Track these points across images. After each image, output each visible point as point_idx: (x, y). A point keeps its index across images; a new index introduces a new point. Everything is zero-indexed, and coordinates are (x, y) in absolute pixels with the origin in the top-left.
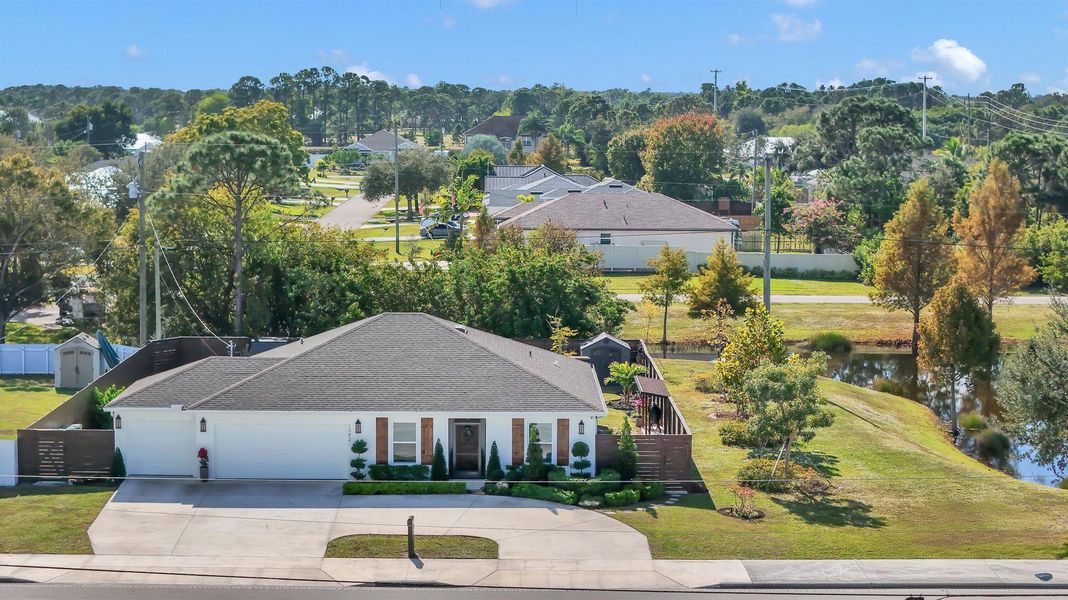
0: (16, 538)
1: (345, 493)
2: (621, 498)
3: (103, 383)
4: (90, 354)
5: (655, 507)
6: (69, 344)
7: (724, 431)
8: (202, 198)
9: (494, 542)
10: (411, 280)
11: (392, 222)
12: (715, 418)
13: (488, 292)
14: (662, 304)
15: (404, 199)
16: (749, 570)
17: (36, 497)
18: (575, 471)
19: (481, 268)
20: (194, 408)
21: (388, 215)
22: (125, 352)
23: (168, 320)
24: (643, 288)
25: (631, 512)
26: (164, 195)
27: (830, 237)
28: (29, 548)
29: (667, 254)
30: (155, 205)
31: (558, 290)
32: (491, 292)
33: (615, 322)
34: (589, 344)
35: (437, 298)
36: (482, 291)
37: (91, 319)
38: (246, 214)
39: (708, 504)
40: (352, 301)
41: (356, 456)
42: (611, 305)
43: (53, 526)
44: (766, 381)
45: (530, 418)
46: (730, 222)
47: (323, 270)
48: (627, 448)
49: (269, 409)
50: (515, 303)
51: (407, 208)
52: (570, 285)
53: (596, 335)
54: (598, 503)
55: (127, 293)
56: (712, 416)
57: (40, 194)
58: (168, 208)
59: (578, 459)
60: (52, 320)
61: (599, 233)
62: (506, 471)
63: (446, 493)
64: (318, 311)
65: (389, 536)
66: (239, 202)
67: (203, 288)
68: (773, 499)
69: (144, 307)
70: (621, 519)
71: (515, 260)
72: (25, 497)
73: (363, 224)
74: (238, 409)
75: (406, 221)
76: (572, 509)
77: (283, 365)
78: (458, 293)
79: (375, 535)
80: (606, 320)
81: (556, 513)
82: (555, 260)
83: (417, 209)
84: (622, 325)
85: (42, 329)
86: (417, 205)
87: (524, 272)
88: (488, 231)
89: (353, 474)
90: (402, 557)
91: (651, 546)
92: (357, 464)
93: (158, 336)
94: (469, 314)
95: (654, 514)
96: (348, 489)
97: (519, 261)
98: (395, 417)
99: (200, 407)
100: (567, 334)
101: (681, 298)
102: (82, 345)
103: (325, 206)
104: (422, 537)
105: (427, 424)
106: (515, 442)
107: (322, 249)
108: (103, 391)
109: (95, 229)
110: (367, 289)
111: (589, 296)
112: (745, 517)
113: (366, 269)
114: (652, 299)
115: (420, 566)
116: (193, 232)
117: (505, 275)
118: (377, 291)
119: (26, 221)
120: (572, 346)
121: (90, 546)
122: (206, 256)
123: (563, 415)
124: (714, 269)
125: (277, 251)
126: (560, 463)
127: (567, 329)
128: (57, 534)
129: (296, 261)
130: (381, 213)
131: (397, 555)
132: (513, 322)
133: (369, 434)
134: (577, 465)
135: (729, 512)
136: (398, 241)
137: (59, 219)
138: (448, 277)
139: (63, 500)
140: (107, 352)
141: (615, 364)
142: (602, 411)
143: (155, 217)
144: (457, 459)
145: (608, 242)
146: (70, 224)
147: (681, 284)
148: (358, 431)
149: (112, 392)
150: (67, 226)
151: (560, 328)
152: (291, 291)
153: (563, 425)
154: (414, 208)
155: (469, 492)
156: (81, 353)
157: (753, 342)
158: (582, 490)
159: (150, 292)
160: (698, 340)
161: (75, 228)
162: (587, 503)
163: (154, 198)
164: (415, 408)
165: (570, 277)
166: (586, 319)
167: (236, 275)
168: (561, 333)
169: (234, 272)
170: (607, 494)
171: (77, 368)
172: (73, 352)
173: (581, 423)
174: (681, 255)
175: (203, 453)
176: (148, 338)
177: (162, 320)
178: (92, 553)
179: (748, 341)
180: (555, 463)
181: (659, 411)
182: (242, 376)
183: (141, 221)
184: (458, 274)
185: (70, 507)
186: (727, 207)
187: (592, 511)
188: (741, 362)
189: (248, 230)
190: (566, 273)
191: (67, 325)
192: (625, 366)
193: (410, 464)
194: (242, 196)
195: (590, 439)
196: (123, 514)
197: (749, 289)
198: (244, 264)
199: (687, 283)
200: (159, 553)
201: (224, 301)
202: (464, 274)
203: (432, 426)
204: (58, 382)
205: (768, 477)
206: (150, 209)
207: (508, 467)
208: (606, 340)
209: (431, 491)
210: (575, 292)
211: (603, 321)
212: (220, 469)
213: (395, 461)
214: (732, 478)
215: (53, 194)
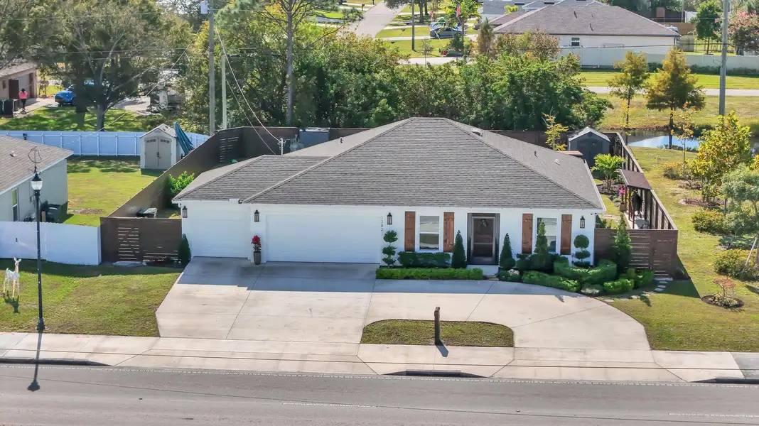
0: (94, 319)
1: (377, 278)
2: (618, 286)
3: (176, 170)
4: (168, 142)
5: (648, 295)
6: (152, 133)
7: (696, 219)
8: (259, 13)
9: (510, 330)
10: (429, 81)
11: (408, 24)
12: (684, 203)
13: (492, 91)
14: (625, 97)
15: (417, 7)
16: (739, 362)
17: (115, 277)
18: (576, 260)
19: (485, 71)
20: (249, 202)
21: (405, 19)
22: (198, 140)
23: (232, 113)
24: (611, 84)
25: (628, 300)
26: (229, 11)
27: (752, 42)
28: (105, 329)
29: (630, 58)
30: (223, 19)
31: (551, 91)
32: (494, 91)
33: (596, 117)
34: (576, 137)
35: (450, 95)
36: (486, 90)
37: (174, 109)
38: (296, 26)
39: (692, 292)
40: (382, 97)
41: (387, 244)
42: (592, 103)
43: (126, 307)
44: (744, 184)
45: (538, 213)
46: (671, 28)
47: (357, 71)
48: (622, 242)
49: (314, 203)
50: (514, 102)
51: (419, 13)
52: (560, 87)
53: (581, 128)
54: (598, 291)
55: (201, 89)
56: (682, 202)
57: (132, 9)
58: (234, 22)
59: (579, 250)
60: (144, 107)
61: (571, 37)
62: (517, 259)
63: (465, 279)
64: (353, 105)
65: (417, 321)
66: (290, 17)
67: (262, 85)
68: (748, 287)
69: (213, 101)
70: (619, 307)
71: (515, 66)
72: (106, 277)
73: (386, 26)
74: (287, 203)
75: (418, 23)
76: (576, 297)
77: (325, 163)
78: (467, 91)
79: (404, 321)
80: (589, 115)
81: (562, 300)
82: (546, 66)
83: (426, 14)
84: (601, 120)
85: (136, 115)
86: (426, 11)
87: (522, 76)
88: (489, 38)
89: (385, 260)
90: (428, 344)
91: (649, 337)
92: (388, 251)
93: (224, 126)
94: (476, 110)
95: (648, 302)
96: (381, 274)
97: (517, 66)
98: (420, 211)
99: (254, 200)
100: (560, 130)
101: (641, 92)
102: (163, 134)
103: (360, 20)
104: (447, 323)
105: (449, 217)
106: (524, 234)
107: (357, 54)
108: (176, 177)
109: (175, 38)
110: (393, 87)
111: (575, 95)
112: (727, 306)
113: (392, 72)
114: (617, 93)
115: (445, 354)
116: (254, 41)
117: (506, 78)
118: (401, 89)
119: (120, 31)
120: (563, 140)
121: (157, 328)
122: (263, 60)
123: (567, 211)
124: (668, 69)
125: (320, 56)
126: (563, 252)
127: (559, 125)
128: (129, 315)
129: (335, 64)
130: (400, 17)
131: (424, 342)
132: (512, 116)
133: (399, 225)
134: (578, 255)
135: (711, 300)
136: (413, 40)
137: (146, 30)
138: (459, 78)
139: (138, 281)
140: (182, 139)
141: (600, 156)
142: (601, 208)
143: (223, 28)
144: (474, 248)
145: (577, 44)
146: (155, 33)
147: (641, 82)
148: (390, 223)
149: (184, 177)
150: (152, 35)
151: (554, 124)
152: (332, 89)
153: (567, 220)
154: (424, 13)
155: (485, 278)
156: (162, 141)
157: (724, 145)
158: (584, 279)
159: (218, 89)
160: (654, 126)
161: (158, 37)
162: (589, 291)
163: (222, 13)
164: (440, 204)
165: (558, 80)
166: (573, 115)
167: (287, 76)
168: (554, 130)
169: (286, 74)
170: (605, 284)
171: (158, 154)
172: (155, 140)
173: (583, 219)
174: (641, 59)
175: (256, 240)
176: (217, 128)
177: (228, 113)
178: (158, 335)
179: (720, 143)
180: (559, 253)
181: (640, 200)
182: (290, 173)
183: (211, 31)
184: (467, 78)
185: (142, 289)
186: (663, 15)
187: (592, 299)
188: (714, 161)
189: (298, 39)
190: (555, 76)
191: (155, 112)
192: (607, 157)
193: (434, 252)
194: (293, 12)
195: (590, 232)
196: (187, 297)
197: (695, 86)
198: (294, 66)
199: (646, 81)
200: (214, 336)
201: (278, 95)
202: (472, 76)
203: (453, 220)
204: (143, 164)
205: (742, 267)
206: (219, 22)
207: (518, 256)
208: (590, 134)
209: (452, 277)
210: (564, 92)
211: (585, 116)
212: (271, 252)
213: (421, 248)
214: (710, 265)
215: (141, 10)
